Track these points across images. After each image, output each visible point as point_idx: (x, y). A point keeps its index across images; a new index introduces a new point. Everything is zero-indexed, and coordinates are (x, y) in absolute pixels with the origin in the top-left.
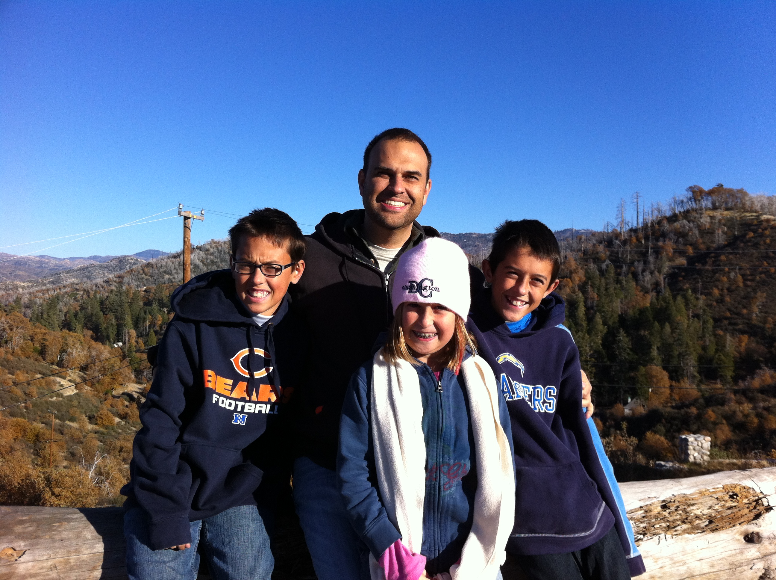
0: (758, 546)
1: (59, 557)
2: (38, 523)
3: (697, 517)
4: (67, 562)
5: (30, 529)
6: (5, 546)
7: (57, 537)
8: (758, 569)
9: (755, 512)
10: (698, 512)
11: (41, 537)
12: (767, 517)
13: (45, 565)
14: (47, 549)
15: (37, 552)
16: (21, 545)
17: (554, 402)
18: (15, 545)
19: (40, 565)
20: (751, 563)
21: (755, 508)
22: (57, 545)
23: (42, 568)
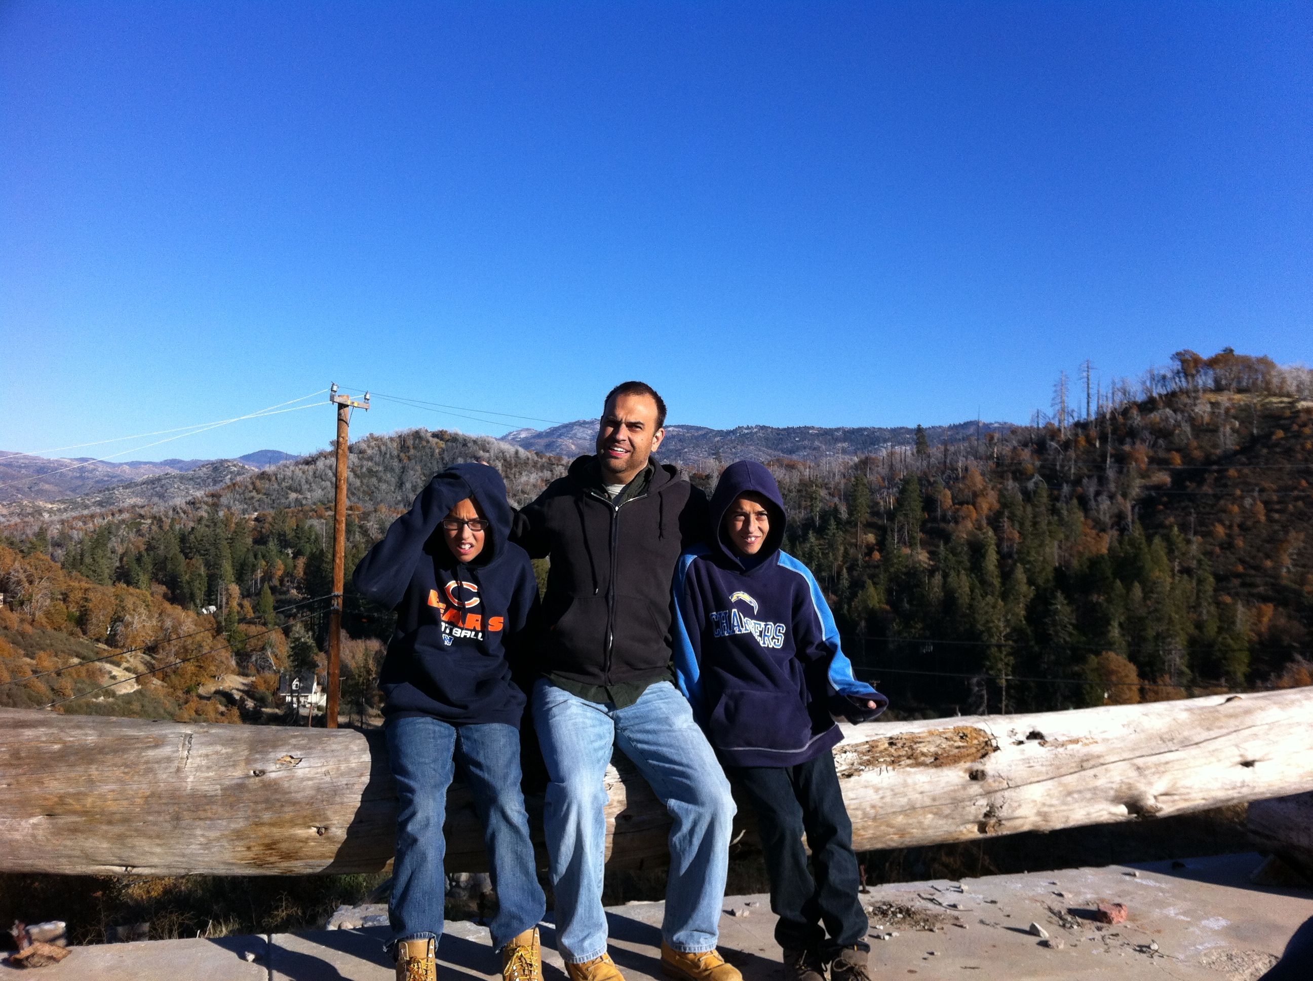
0: (981, 783)
1: (331, 765)
2: (310, 738)
3: (923, 754)
4: (338, 769)
5: (303, 742)
6: (284, 754)
7: (328, 748)
8: (982, 806)
9: (983, 751)
10: (925, 750)
11: (315, 748)
12: (993, 755)
13: (319, 770)
14: (320, 757)
15: (311, 760)
16: (297, 754)
17: (782, 639)
18: (293, 754)
19: (314, 771)
20: (972, 799)
21: (983, 748)
22: (328, 754)
23: (317, 773)
